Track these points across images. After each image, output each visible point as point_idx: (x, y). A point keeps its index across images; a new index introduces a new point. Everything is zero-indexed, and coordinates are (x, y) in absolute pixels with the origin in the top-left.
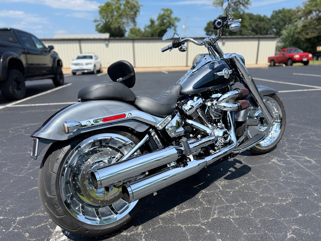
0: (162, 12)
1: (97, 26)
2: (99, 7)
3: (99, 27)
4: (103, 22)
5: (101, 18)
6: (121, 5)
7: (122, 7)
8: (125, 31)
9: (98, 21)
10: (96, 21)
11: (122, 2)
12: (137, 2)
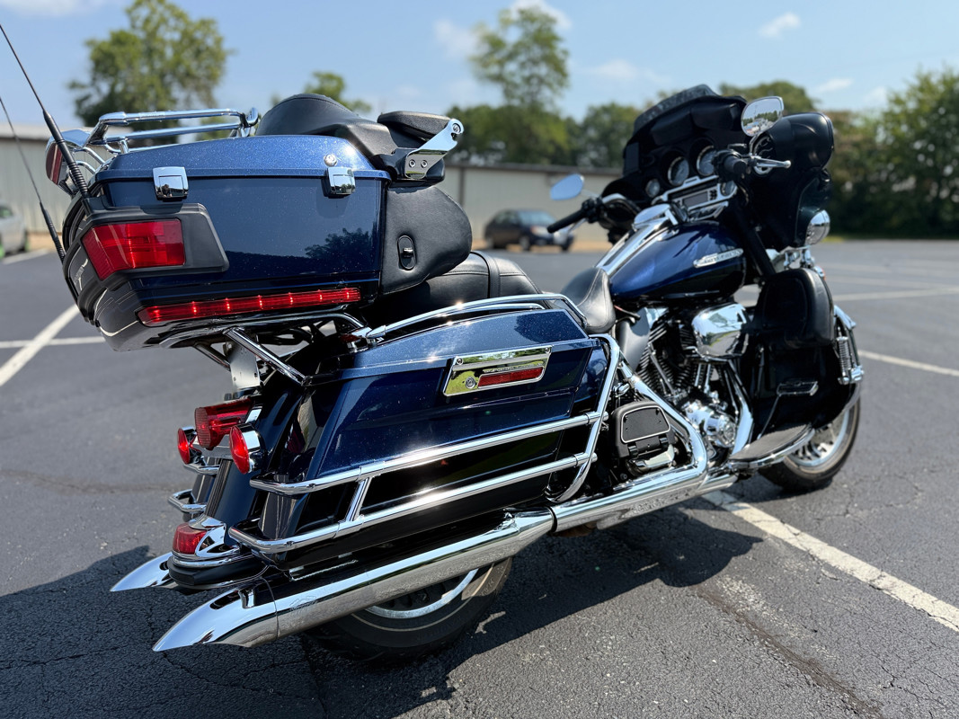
0: (316, 83)
1: (79, 102)
2: (90, 43)
3: (86, 104)
4: (99, 90)
5: (94, 79)
6: (163, 42)
7: (169, 53)
9: (83, 87)
10: (74, 86)
11: (170, 35)
12: (219, 41)
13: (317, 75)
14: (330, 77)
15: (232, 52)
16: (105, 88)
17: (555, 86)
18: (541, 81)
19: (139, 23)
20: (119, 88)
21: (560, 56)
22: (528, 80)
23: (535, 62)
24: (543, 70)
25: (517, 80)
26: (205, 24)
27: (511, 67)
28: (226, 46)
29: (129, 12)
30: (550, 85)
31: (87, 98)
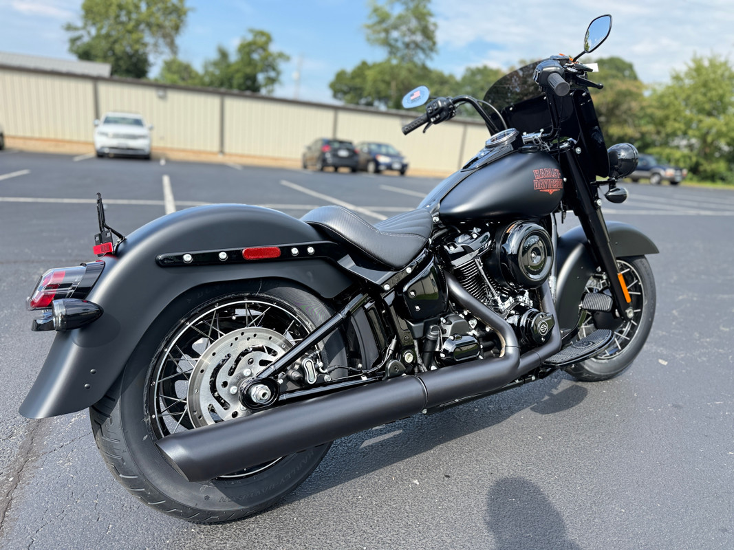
0: (250, 37)
1: (73, 41)
3: (79, 43)
4: (89, 33)
5: (85, 24)
8: (148, 64)
9: (76, 29)
10: (69, 28)
13: (251, 31)
14: (262, 34)
16: (93, 31)
17: (428, 52)
18: (417, 46)
20: (104, 31)
21: (432, 28)
22: (407, 45)
23: (413, 32)
24: (419, 38)
25: (400, 44)
27: (395, 34)
30: (423, 50)
31: (78, 38)
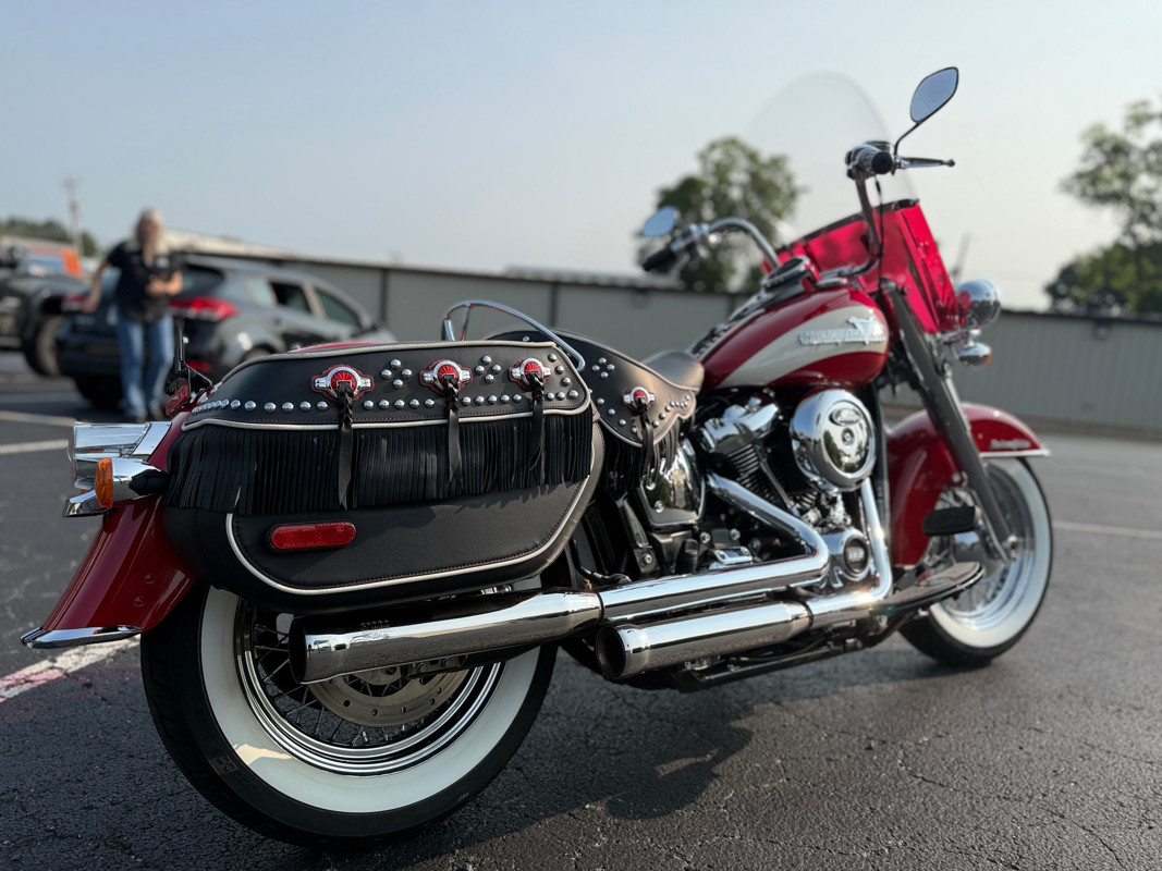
6: (730, 184)
7: (735, 194)
8: (732, 271)
11: (739, 176)
12: (789, 179)
15: (805, 190)
19: (711, 167)
26: (777, 163)
28: (799, 182)
29: (703, 157)
